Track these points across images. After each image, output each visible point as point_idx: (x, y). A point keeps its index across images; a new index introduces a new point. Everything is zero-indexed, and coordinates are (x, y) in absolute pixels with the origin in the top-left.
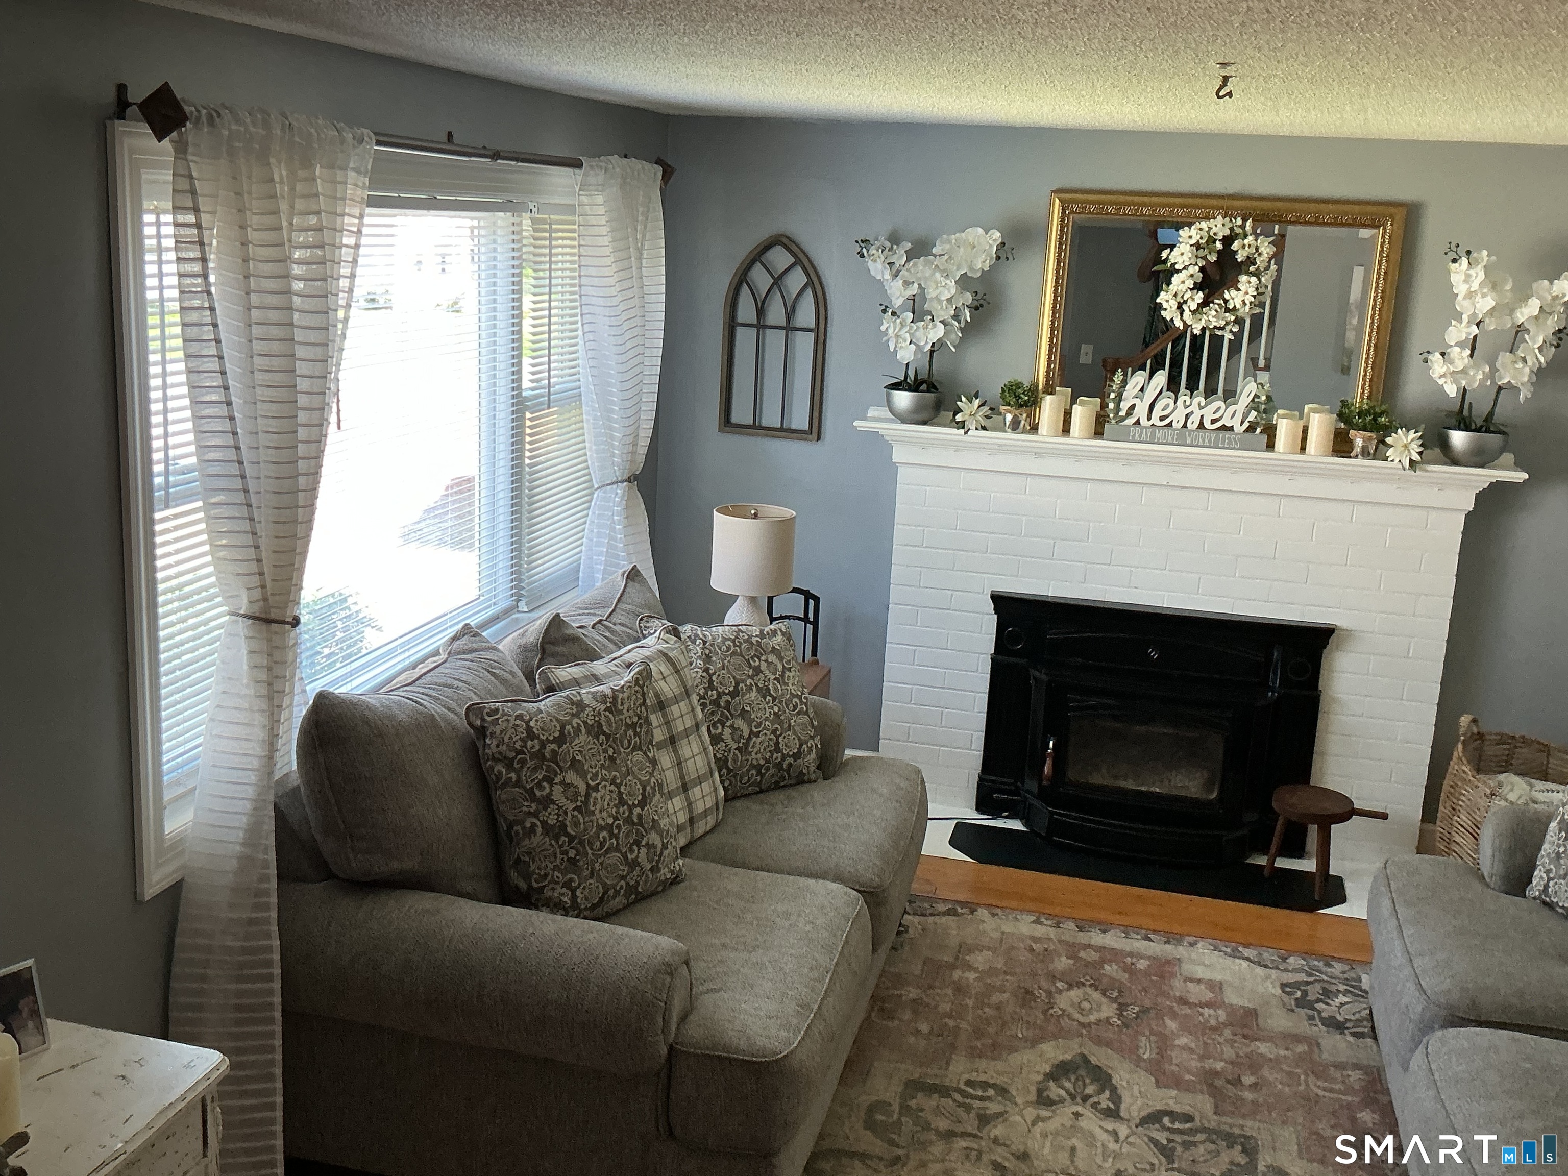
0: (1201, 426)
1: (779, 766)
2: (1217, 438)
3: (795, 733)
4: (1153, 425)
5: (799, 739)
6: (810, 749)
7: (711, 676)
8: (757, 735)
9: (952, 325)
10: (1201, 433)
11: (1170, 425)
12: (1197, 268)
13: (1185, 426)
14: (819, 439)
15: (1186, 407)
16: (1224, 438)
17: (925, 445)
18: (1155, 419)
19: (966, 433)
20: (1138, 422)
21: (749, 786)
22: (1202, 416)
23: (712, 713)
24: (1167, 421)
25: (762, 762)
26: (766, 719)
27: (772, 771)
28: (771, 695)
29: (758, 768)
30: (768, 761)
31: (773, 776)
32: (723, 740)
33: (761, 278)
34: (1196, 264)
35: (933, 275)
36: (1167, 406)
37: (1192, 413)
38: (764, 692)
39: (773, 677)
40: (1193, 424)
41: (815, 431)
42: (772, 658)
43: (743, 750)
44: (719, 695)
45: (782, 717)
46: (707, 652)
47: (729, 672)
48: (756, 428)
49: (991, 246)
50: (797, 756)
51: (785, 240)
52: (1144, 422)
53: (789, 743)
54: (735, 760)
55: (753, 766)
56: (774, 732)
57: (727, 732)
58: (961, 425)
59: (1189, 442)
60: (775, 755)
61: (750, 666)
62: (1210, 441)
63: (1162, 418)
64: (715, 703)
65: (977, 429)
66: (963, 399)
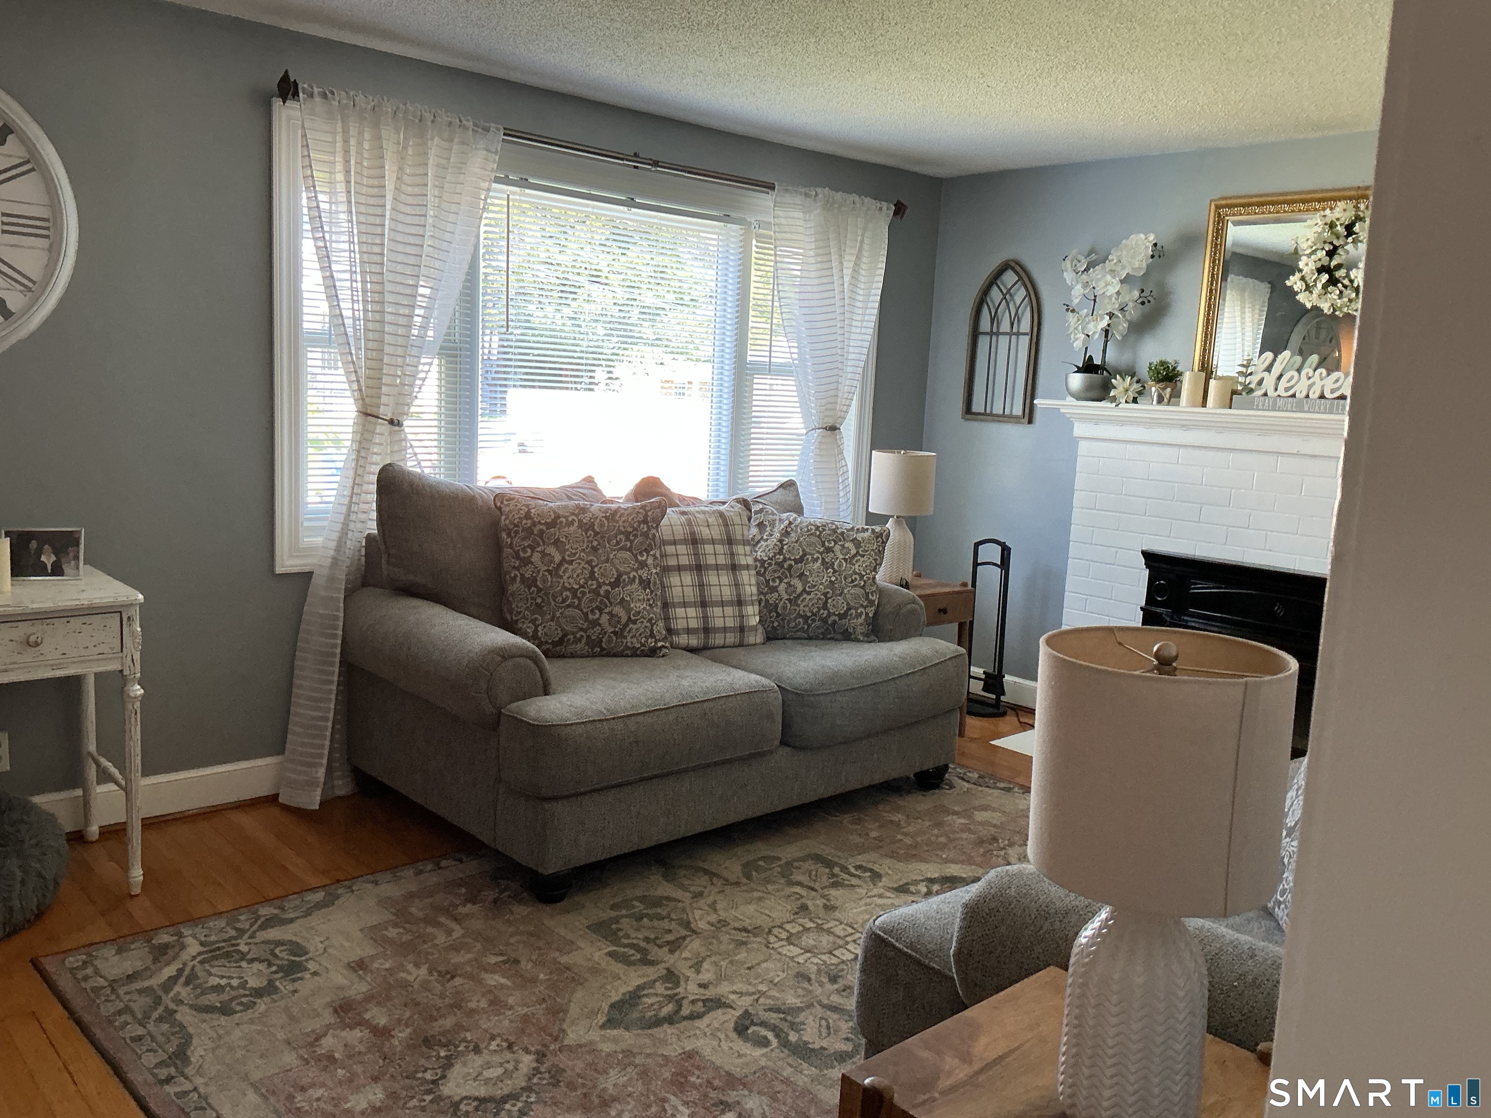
0: (1322, 397)
1: (824, 620)
2: (1332, 405)
3: (845, 599)
4: (1279, 396)
5: (848, 604)
6: (860, 614)
7: (783, 545)
8: (809, 593)
9: (1118, 317)
10: (1323, 401)
11: (1294, 396)
12: (1324, 252)
13: (1307, 396)
14: (1030, 421)
15: (1309, 378)
16: (1338, 405)
17: (1097, 420)
18: (1281, 391)
19: (1117, 405)
20: (1265, 394)
21: (798, 631)
22: (1323, 386)
23: (775, 571)
24: (1291, 393)
25: (809, 614)
26: (822, 584)
27: (817, 623)
28: (833, 568)
29: (806, 618)
30: (814, 614)
31: (818, 628)
32: (777, 592)
33: (995, 295)
34: (1323, 249)
35: (1104, 276)
36: (1292, 378)
37: (1314, 383)
38: (826, 565)
39: (842, 557)
40: (1314, 394)
41: (1029, 414)
42: (849, 545)
43: (793, 601)
44: (785, 560)
45: (836, 586)
46: (789, 529)
47: (801, 545)
48: (987, 416)
49: (1147, 247)
50: (842, 616)
51: (1013, 264)
52: (1271, 393)
53: (838, 605)
54: (784, 608)
55: (799, 616)
56: (825, 594)
57: (783, 587)
58: (1114, 399)
59: (1306, 409)
60: (822, 611)
61: (823, 545)
62: (1325, 408)
63: (1287, 389)
64: (780, 565)
65: (1126, 402)
66: (1118, 376)
